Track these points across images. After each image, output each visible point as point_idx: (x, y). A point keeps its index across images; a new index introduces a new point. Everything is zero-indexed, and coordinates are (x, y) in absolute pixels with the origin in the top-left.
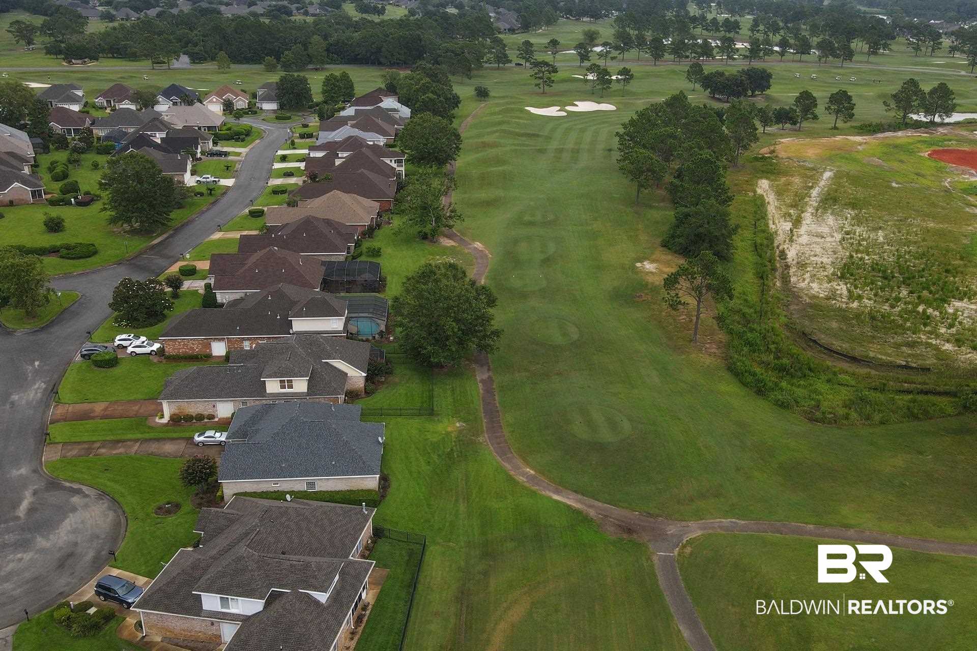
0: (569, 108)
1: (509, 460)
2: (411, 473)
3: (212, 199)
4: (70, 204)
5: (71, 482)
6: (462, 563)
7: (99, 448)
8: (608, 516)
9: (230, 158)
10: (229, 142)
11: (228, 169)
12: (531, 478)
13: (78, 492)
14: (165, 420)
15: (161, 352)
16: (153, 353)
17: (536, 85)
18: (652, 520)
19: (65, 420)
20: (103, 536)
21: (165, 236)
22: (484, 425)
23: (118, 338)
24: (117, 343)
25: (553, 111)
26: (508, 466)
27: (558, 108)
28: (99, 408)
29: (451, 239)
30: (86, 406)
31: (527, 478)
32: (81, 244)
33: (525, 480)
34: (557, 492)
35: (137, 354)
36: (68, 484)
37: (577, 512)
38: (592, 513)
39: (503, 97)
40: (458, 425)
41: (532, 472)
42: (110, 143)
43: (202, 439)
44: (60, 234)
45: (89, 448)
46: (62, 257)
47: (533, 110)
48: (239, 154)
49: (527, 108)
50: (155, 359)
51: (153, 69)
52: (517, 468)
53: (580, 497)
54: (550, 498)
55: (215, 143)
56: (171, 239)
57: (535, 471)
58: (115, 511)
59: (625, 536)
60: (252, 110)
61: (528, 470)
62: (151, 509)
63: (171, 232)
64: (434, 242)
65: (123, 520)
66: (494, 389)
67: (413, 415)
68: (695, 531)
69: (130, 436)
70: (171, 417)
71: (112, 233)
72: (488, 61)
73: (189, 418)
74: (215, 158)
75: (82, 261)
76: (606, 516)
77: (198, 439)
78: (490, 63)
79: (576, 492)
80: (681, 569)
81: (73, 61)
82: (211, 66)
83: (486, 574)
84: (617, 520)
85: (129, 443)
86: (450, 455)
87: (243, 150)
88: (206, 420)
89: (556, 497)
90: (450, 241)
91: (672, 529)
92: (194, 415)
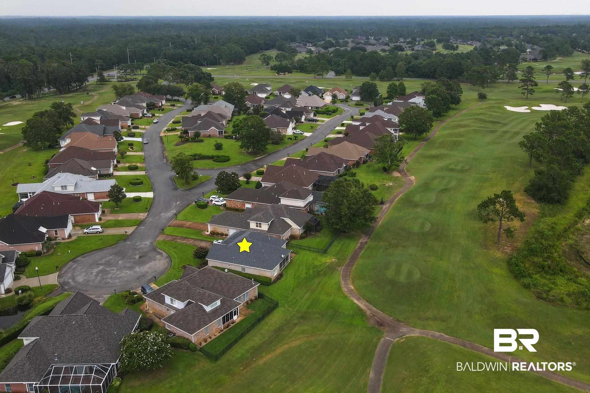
0: (534, 108)
1: (345, 280)
2: (295, 275)
3: (294, 142)
4: (233, 138)
5: (161, 250)
6: (289, 318)
7: (178, 239)
8: (375, 316)
9: (318, 123)
10: (324, 115)
11: (312, 128)
12: (350, 291)
13: (161, 254)
14: (208, 233)
15: (225, 205)
16: (222, 205)
17: (522, 93)
18: (397, 323)
19: (173, 226)
20: (158, 272)
21: (263, 156)
22: (347, 262)
23: (212, 197)
24: (211, 199)
25: (522, 109)
26: (343, 282)
27: (527, 107)
28: (188, 224)
29: (400, 173)
30: (184, 222)
31: (348, 290)
32: (224, 156)
33: (346, 290)
34: (358, 299)
35: (216, 205)
36: (159, 250)
37: (360, 309)
38: (368, 312)
39: (496, 100)
40: (333, 260)
41: (353, 288)
42: (266, 112)
43: (216, 243)
44: (220, 151)
45: (175, 238)
46: (214, 161)
47: (509, 108)
48: (323, 121)
49: (505, 107)
50: (221, 208)
51: (315, 78)
52: (346, 284)
53: (368, 304)
54: (352, 301)
55: (315, 115)
56: (265, 158)
57: (354, 287)
58: (169, 264)
59: (377, 327)
60: (346, 100)
61: (352, 286)
62: (181, 266)
63: (267, 155)
64: (389, 174)
65: (169, 268)
66: (364, 247)
67: (314, 252)
68: (416, 333)
69: (192, 237)
70: (210, 232)
71: (241, 153)
72: (502, 79)
73: (218, 234)
74: (311, 122)
75: (221, 163)
76: (374, 315)
77: (215, 242)
78: (503, 80)
79: (367, 301)
80: (392, 347)
81: (281, 73)
82: (343, 77)
83: (295, 325)
84: (379, 319)
85: (190, 239)
86: (319, 272)
87: (326, 120)
88: (224, 236)
89: (356, 301)
90: (399, 174)
91: (404, 330)
92: (220, 233)
